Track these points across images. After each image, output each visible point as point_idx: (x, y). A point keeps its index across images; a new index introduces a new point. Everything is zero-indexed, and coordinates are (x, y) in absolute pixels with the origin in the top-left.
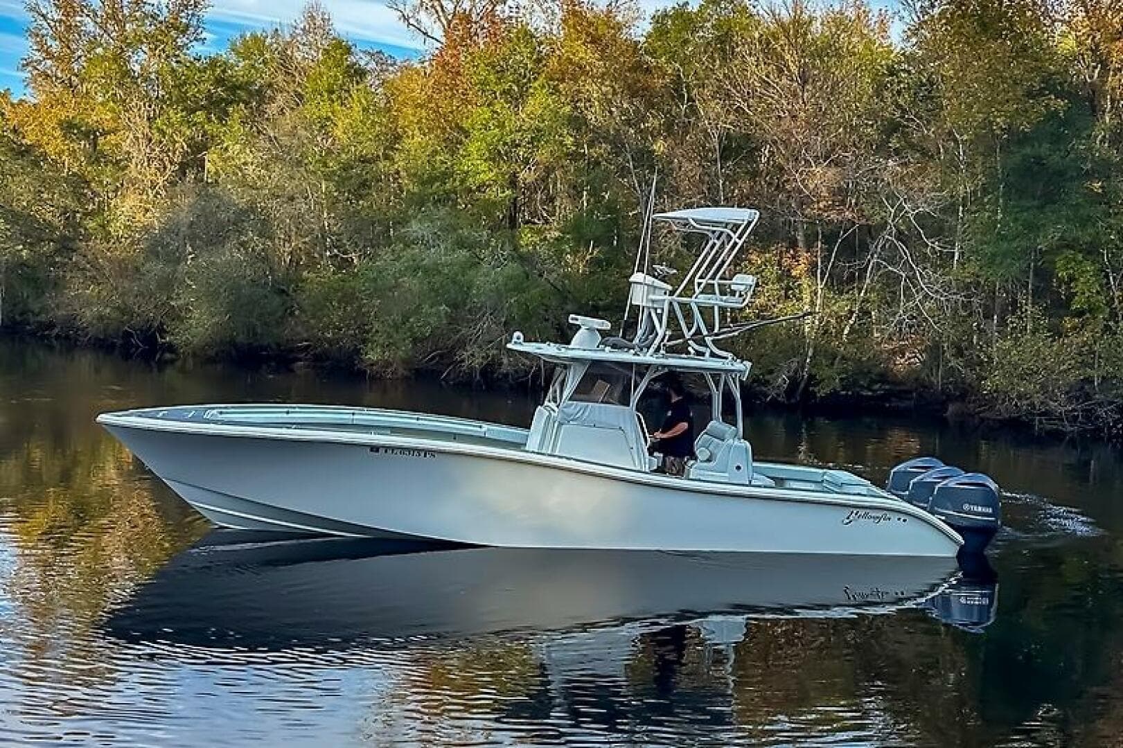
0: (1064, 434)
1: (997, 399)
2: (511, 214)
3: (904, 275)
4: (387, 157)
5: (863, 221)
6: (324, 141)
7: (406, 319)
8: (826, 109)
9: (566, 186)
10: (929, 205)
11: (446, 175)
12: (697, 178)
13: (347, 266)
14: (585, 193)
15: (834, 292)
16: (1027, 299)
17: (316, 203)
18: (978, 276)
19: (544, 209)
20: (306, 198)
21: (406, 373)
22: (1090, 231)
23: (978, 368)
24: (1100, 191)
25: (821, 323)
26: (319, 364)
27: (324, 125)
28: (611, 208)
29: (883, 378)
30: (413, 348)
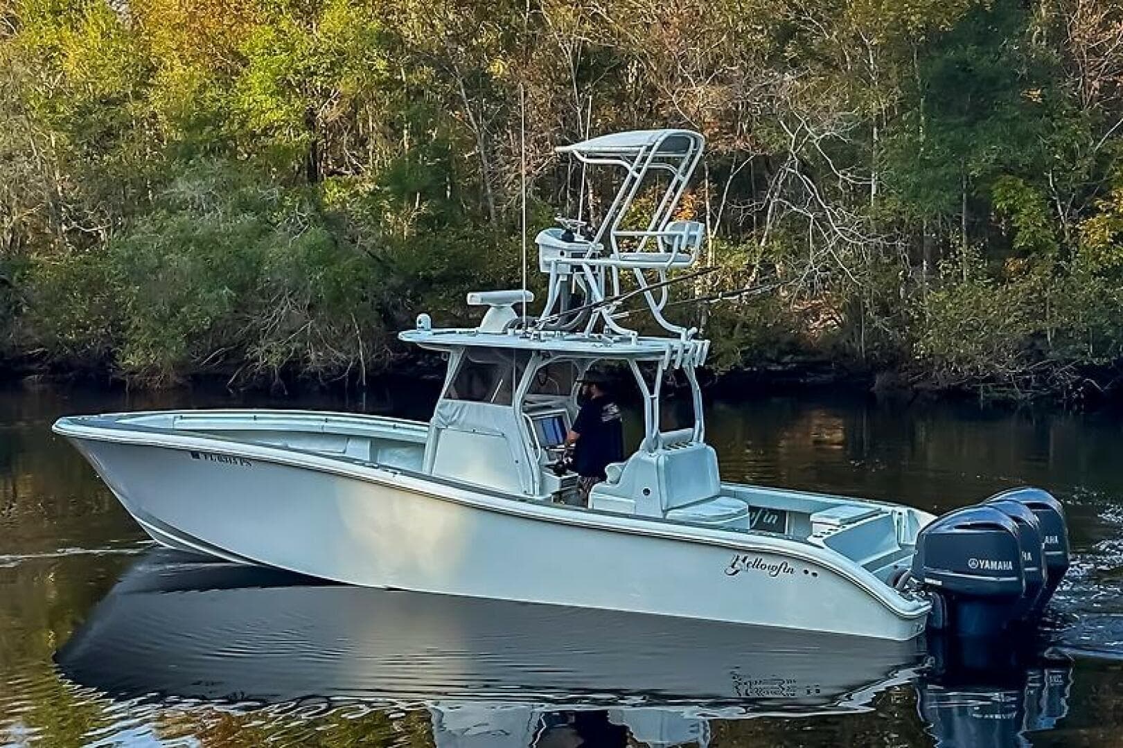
0: (1016, 403)
1: (932, 365)
2: (309, 163)
3: (811, 216)
4: (138, 96)
5: (759, 152)
6: (51, 78)
7: (175, 307)
8: (704, 12)
9: (380, 124)
10: (837, 128)
11: (220, 117)
12: (549, 105)
13: (91, 244)
14: (405, 132)
15: (729, 243)
16: (961, 238)
17: (43, 161)
18: (900, 213)
19: (353, 155)
20: (30, 155)
21: (180, 381)
22: (1030, 149)
23: (907, 328)
24: (1040, 100)
25: (714, 282)
26: (59, 376)
27: (50, 56)
28: (440, 150)
29: (794, 347)
30: (188, 346)
